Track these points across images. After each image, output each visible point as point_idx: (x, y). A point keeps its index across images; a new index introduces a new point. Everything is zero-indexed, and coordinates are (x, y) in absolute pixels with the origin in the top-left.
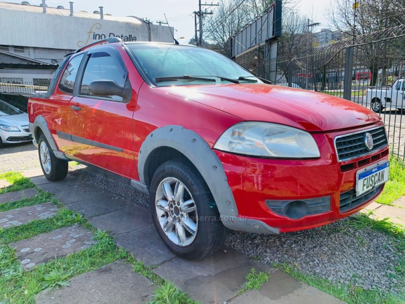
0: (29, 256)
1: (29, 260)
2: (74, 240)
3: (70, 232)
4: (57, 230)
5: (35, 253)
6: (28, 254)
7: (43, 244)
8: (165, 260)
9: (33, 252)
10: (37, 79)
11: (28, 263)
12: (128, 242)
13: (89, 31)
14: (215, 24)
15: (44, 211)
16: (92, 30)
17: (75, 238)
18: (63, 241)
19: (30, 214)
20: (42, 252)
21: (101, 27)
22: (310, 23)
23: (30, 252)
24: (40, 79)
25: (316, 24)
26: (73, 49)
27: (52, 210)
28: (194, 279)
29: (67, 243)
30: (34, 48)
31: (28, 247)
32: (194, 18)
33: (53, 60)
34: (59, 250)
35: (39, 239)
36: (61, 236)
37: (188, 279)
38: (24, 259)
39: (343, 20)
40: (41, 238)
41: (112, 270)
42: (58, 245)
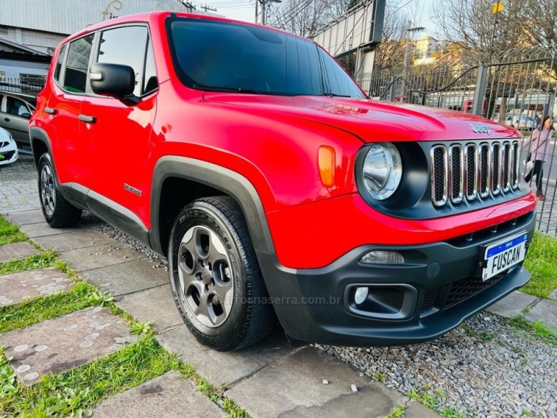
0: (28, 359)
1: (28, 367)
2: (97, 335)
3: (90, 320)
4: (68, 315)
5: (37, 354)
6: (26, 356)
7: (48, 339)
8: (243, 375)
9: (33, 354)
10: (25, 75)
11: (27, 372)
12: (181, 342)
13: (104, 11)
14: (282, 19)
15: (46, 282)
16: (108, 10)
17: (99, 331)
18: (80, 336)
19: (24, 285)
20: (47, 352)
21: (121, 8)
22: (412, 27)
23: (29, 353)
24: (31, 76)
25: (419, 29)
26: (67, 33)
27: (58, 280)
28: (291, 411)
29: (86, 338)
30: (23, 29)
31: (25, 343)
32: (255, 5)
33: (49, 48)
34: (75, 351)
35: (41, 329)
36: (76, 326)
37: (282, 411)
38: (21, 364)
39: (457, 26)
40: (45, 327)
41: (161, 390)
42: (72, 340)
